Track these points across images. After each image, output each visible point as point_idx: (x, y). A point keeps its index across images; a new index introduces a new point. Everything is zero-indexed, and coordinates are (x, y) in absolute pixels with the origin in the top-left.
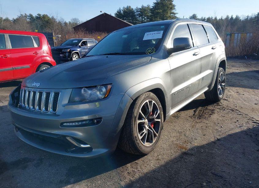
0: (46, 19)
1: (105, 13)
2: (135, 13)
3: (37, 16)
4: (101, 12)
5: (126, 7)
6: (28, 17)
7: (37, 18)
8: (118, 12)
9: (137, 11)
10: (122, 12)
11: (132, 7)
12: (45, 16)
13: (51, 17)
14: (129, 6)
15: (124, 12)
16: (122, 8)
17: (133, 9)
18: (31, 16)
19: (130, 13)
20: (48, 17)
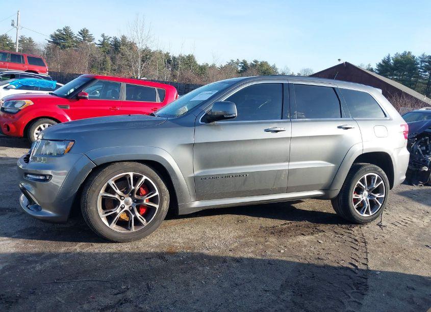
0: (264, 68)
1: (346, 63)
2: (418, 64)
3: (253, 62)
4: (339, 60)
5: (401, 52)
6: (240, 65)
7: (253, 66)
8: (384, 62)
9: (422, 61)
10: (392, 61)
11: (413, 54)
12: (263, 64)
13: (271, 65)
14: (407, 52)
15: (397, 61)
16: (392, 55)
17: (414, 57)
18: (244, 62)
19: (407, 64)
20: (268, 66)
